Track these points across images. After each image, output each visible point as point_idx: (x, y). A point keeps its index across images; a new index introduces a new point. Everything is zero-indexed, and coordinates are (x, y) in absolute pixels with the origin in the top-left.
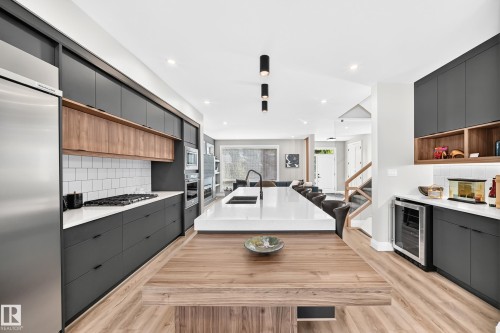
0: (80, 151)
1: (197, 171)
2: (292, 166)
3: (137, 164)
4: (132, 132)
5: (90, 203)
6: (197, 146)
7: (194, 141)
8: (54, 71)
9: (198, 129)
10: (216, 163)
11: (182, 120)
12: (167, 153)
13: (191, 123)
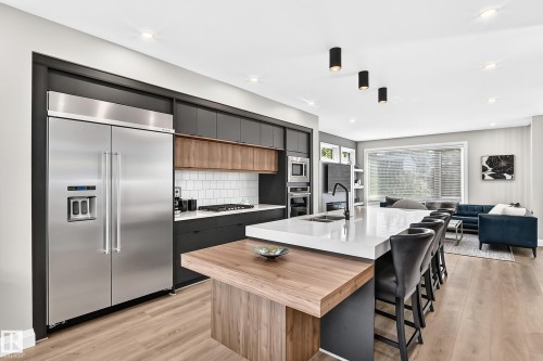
0: (189, 168)
1: (309, 184)
2: (498, 176)
3: (243, 176)
4: (230, 148)
5: (202, 208)
6: (309, 155)
7: (304, 149)
8: (170, 118)
9: (309, 135)
10: (357, 173)
11: (285, 128)
12: (269, 167)
13: (297, 129)
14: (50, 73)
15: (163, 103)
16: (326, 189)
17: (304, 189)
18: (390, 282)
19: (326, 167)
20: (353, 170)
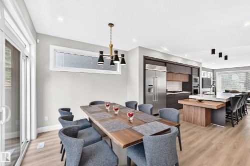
1: (199, 85)
3: (178, 83)
6: (199, 75)
7: (197, 74)
8: (166, 67)
9: (199, 69)
10: (213, 81)
11: (192, 68)
12: (186, 79)
13: (195, 68)
14: (147, 60)
15: (164, 64)
16: (203, 87)
17: (197, 87)
18: (230, 108)
19: (203, 79)
20: (212, 80)
